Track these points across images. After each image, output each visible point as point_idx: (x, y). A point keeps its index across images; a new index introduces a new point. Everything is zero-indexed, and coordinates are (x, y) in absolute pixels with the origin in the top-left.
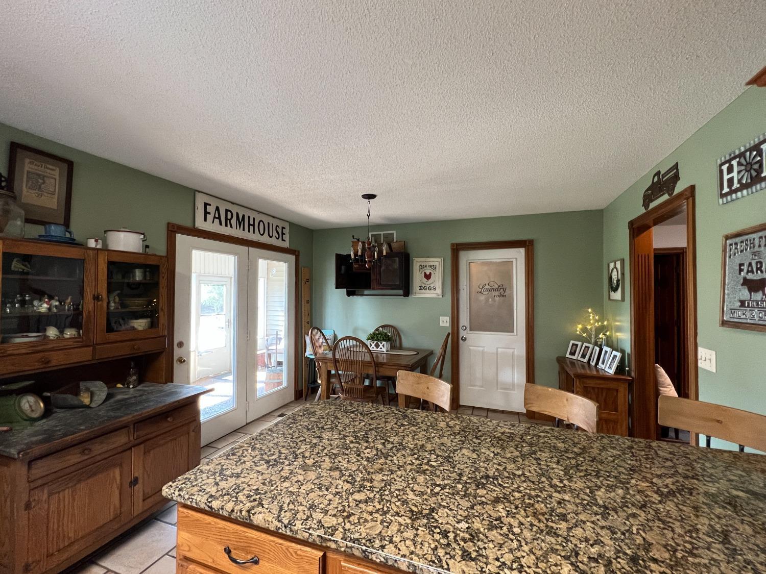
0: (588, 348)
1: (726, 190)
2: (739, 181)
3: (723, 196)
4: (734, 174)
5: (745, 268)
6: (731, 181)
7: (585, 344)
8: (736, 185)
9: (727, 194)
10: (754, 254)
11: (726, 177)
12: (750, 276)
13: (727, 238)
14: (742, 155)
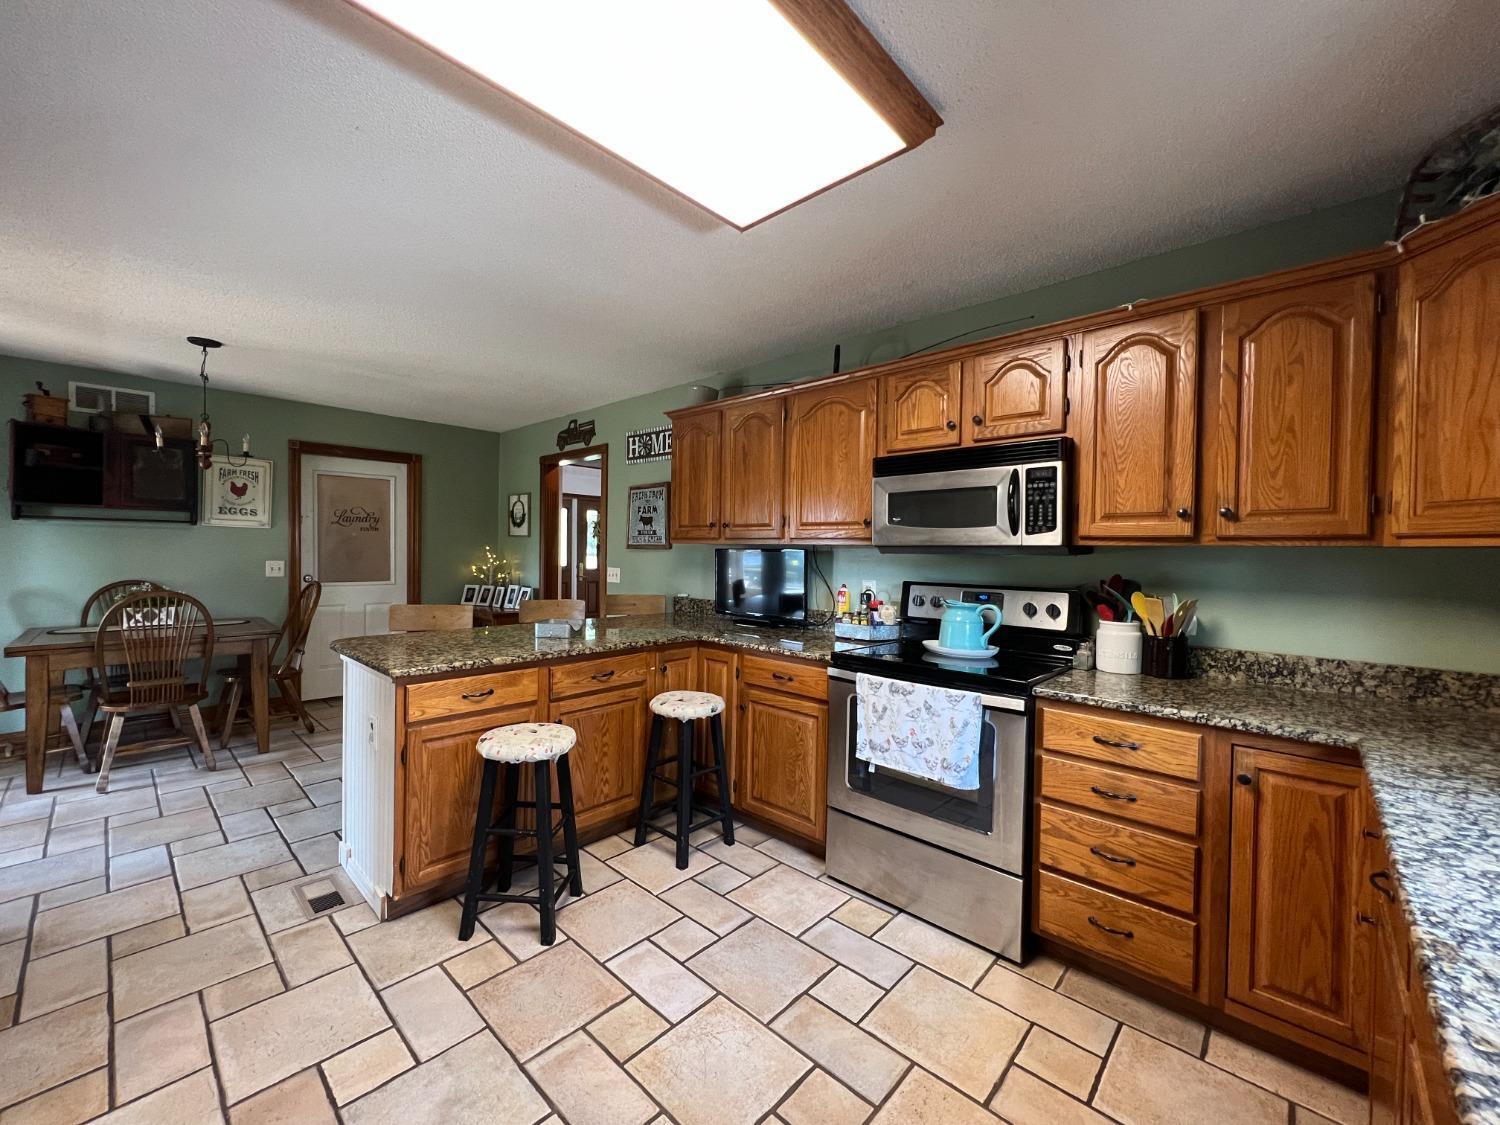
0: (489, 590)
1: (631, 456)
2: (639, 452)
3: (629, 459)
4: (636, 447)
5: (642, 510)
6: (634, 450)
7: (484, 587)
8: (637, 455)
9: (631, 459)
10: (647, 501)
11: (631, 447)
12: (644, 515)
13: (632, 488)
14: (641, 436)
